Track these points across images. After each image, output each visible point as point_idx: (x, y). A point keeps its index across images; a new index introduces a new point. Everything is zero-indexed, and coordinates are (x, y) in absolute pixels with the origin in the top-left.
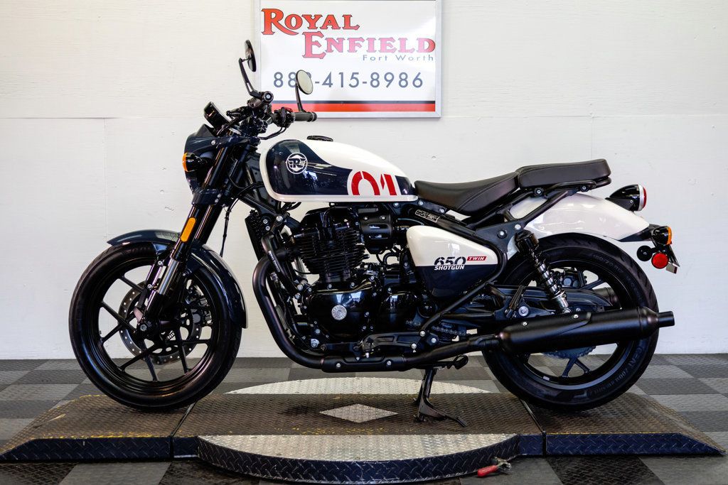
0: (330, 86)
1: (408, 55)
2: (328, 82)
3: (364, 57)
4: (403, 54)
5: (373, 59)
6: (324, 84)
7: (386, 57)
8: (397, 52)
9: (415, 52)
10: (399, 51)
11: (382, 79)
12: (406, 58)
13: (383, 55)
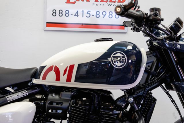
0: (77, 17)
1: (113, 3)
2: (76, 15)
3: (93, 4)
4: (111, 3)
5: (97, 5)
6: (75, 15)
7: (103, 4)
8: (108, 2)
9: (116, 2)
10: (109, 2)
11: (101, 14)
12: (112, 5)
13: (102, 3)
